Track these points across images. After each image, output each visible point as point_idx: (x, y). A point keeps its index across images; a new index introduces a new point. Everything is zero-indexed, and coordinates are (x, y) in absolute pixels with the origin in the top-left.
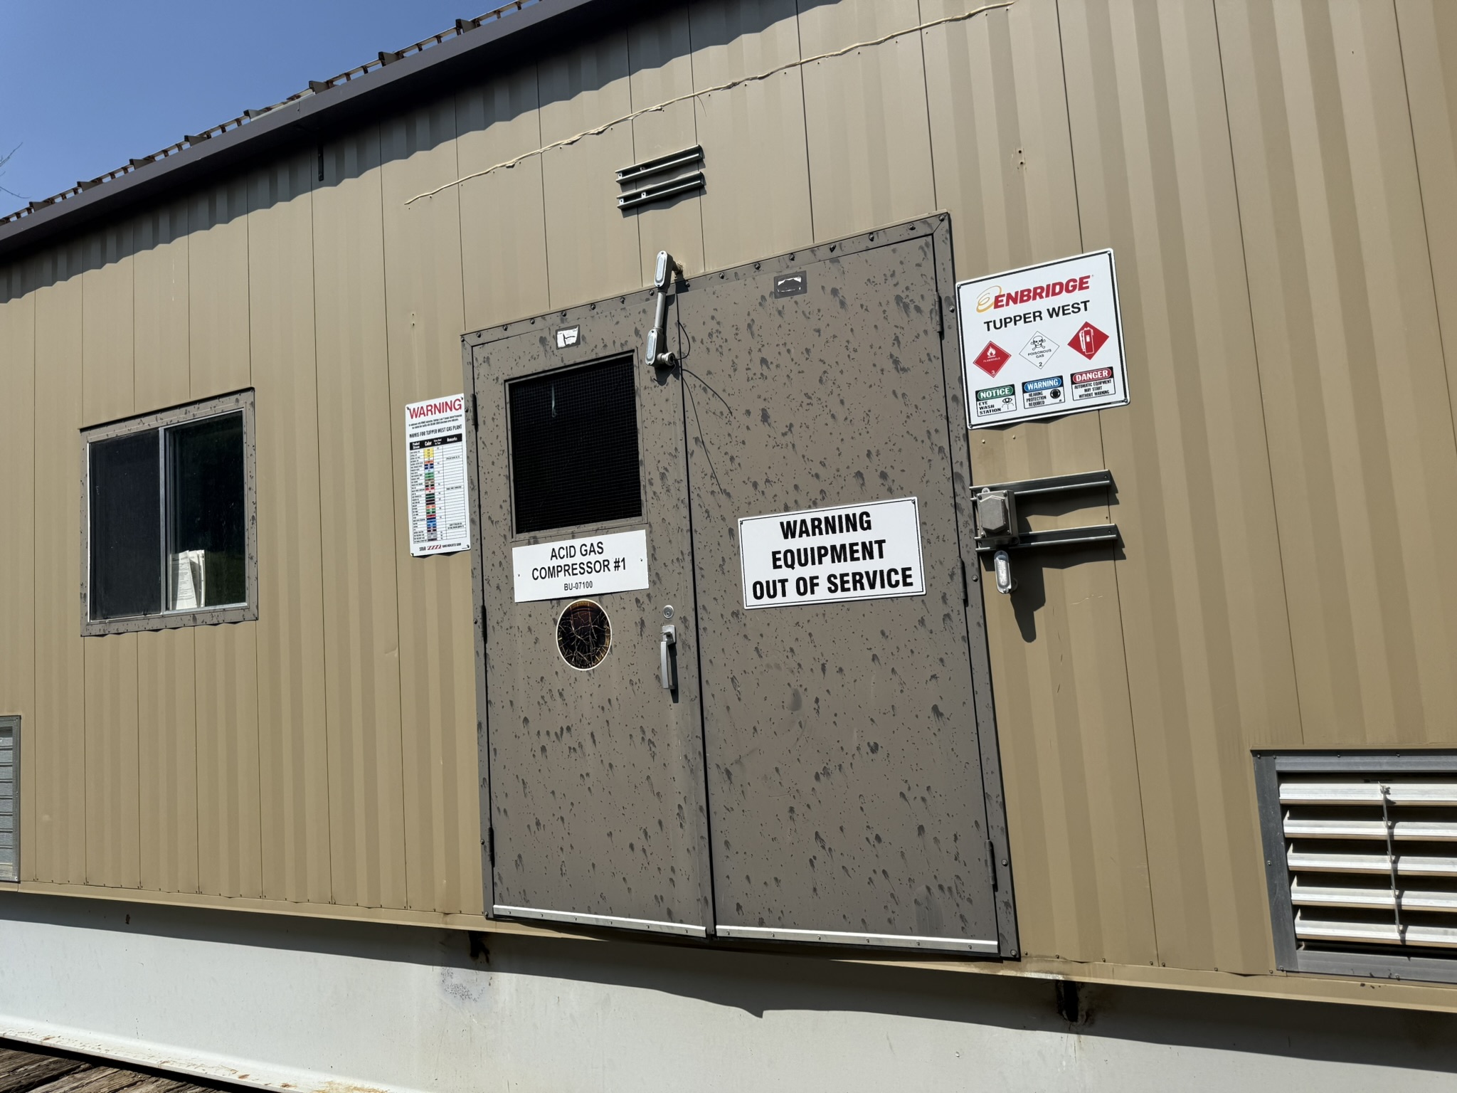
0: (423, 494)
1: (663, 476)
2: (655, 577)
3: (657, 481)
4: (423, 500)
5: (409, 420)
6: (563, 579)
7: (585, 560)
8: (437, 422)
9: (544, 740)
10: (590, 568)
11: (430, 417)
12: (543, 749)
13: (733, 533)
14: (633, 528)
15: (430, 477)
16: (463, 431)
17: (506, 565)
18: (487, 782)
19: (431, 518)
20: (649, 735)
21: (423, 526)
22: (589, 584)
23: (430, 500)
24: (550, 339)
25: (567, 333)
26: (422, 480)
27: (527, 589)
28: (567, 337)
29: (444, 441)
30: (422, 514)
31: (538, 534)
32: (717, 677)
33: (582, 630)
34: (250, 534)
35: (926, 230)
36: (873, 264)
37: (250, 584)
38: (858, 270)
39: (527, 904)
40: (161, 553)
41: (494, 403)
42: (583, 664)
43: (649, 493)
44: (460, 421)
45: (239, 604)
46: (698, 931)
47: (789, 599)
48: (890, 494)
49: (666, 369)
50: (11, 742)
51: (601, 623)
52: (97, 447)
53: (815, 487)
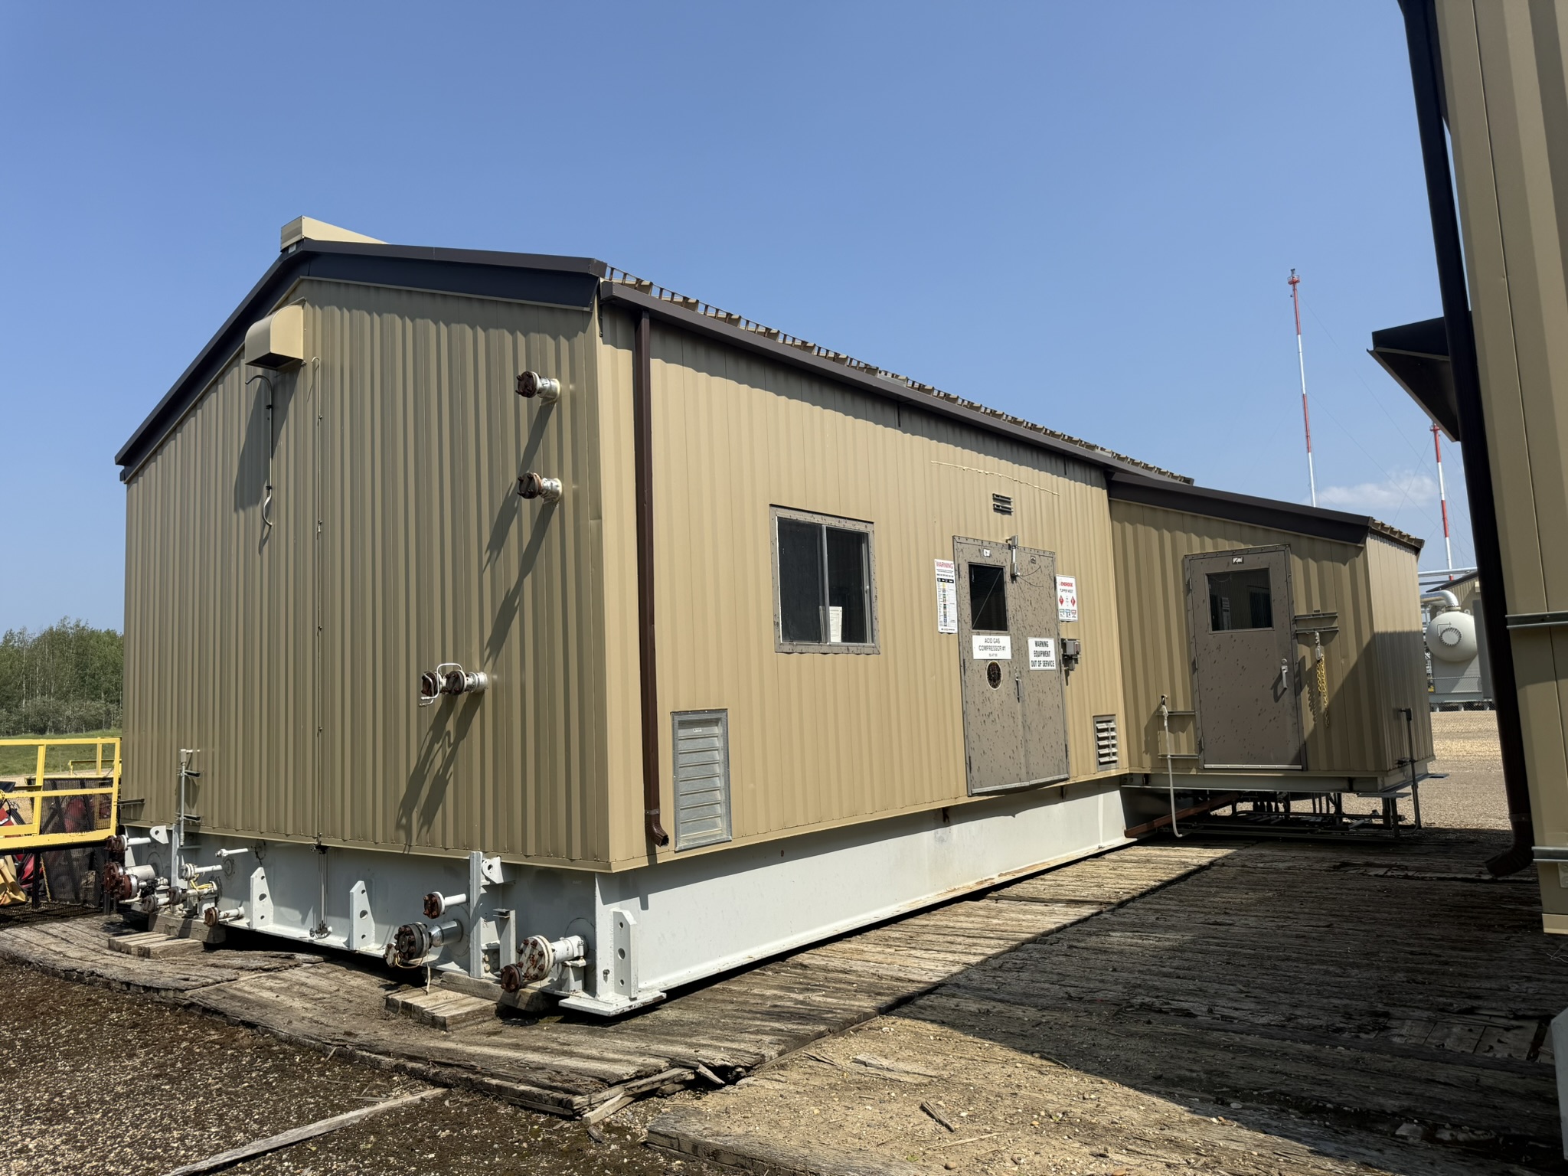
0: (942, 603)
1: (1013, 617)
2: (1013, 656)
3: (1011, 618)
4: (943, 606)
5: (937, 567)
6: (989, 652)
7: (995, 645)
8: (945, 571)
9: (985, 718)
10: (996, 648)
11: (943, 568)
12: (984, 721)
13: (1027, 642)
14: (1006, 635)
15: (944, 596)
16: (954, 578)
17: (970, 642)
18: (965, 737)
19: (945, 616)
20: (1013, 715)
21: (942, 618)
22: (996, 655)
23: (945, 608)
24: (981, 551)
25: (987, 551)
26: (942, 597)
27: (979, 654)
28: (987, 553)
29: (949, 581)
30: (942, 614)
31: (981, 631)
32: (1026, 694)
33: (994, 673)
34: (873, 605)
35: (1052, 556)
36: (1045, 561)
37: (875, 633)
38: (1043, 562)
39: (982, 786)
40: (824, 605)
41: (965, 571)
42: (995, 687)
43: (1010, 623)
44: (953, 574)
45: (869, 644)
46: (1027, 784)
47: (1037, 668)
48: (1050, 636)
49: (1014, 577)
50: (717, 730)
51: (999, 670)
52: (782, 521)
53: (1039, 630)
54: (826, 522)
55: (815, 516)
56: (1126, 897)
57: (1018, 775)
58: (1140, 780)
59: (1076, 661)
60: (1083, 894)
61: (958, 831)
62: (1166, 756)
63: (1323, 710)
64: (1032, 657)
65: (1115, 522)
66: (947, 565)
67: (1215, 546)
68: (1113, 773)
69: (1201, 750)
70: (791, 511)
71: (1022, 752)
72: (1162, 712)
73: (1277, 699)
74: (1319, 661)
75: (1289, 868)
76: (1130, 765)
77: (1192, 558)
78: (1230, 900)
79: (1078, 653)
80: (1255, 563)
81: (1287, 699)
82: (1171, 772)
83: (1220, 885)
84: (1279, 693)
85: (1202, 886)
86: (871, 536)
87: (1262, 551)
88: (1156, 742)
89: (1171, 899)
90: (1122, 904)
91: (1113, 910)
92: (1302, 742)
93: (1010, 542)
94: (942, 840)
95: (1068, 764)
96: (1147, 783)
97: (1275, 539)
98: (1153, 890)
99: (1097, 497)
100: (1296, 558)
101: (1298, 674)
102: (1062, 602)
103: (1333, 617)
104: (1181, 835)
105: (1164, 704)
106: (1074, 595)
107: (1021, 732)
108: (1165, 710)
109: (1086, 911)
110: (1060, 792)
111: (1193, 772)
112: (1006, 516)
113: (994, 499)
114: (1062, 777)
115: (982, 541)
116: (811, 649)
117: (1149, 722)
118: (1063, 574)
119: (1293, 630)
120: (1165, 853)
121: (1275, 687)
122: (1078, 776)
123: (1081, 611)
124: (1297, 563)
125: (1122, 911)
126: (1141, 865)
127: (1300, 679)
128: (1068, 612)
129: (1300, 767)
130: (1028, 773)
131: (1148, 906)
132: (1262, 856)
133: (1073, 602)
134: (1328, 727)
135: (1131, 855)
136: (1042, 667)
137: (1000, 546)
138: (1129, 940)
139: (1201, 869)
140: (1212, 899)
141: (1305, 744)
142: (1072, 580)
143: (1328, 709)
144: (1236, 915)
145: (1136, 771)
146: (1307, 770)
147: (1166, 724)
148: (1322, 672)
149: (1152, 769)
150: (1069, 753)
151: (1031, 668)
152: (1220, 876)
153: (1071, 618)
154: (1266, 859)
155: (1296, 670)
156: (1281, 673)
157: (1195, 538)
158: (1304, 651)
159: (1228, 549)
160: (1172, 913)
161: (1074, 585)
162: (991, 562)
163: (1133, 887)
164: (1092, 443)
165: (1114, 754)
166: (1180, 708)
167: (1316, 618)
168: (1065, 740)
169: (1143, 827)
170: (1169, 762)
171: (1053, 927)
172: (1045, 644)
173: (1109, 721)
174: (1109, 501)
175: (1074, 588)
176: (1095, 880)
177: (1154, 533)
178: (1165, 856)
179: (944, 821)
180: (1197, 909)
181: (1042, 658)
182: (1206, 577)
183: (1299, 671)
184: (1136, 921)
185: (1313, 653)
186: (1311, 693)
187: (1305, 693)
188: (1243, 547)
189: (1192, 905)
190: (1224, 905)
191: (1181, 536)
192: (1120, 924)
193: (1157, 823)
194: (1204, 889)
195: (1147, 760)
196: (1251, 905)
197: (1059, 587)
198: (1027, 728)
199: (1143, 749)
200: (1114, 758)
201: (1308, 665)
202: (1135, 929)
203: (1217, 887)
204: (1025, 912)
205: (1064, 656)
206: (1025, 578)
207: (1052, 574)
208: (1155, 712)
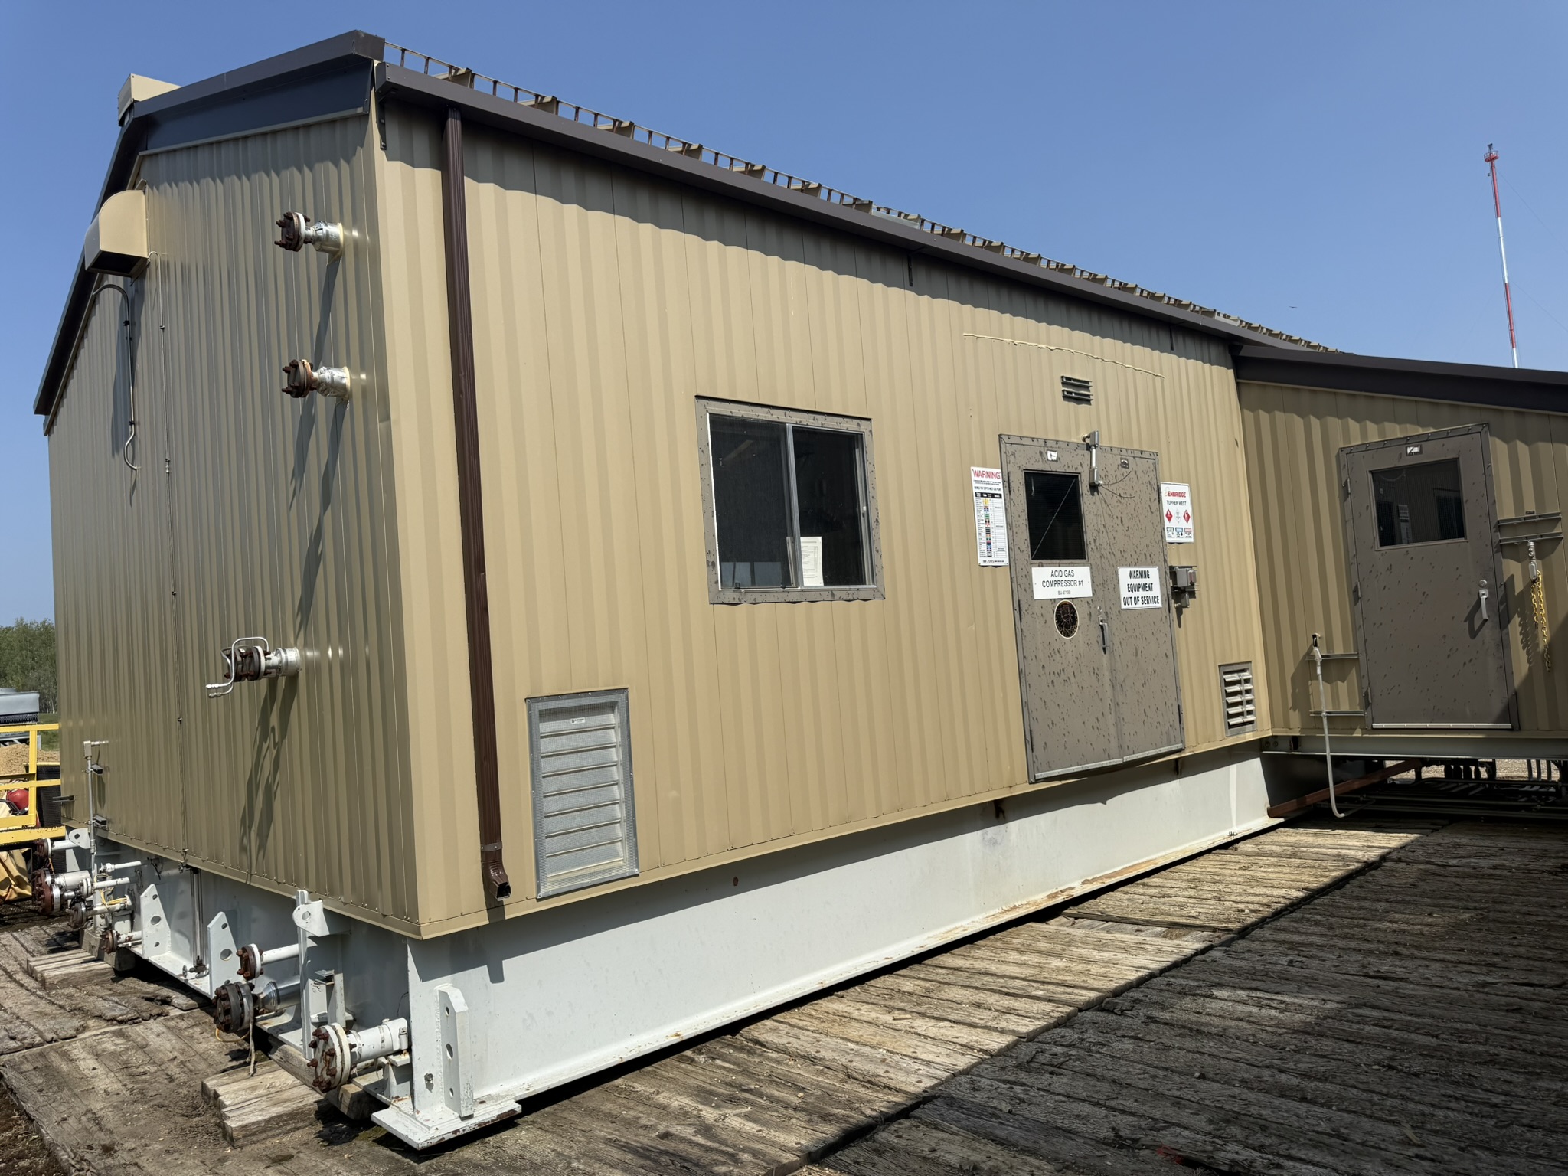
0: (984, 526)
1: (1095, 541)
2: (1094, 592)
3: (1092, 542)
4: (984, 530)
5: (974, 478)
6: (1057, 588)
7: (1067, 579)
8: (988, 483)
9: (1053, 677)
10: (1068, 584)
11: (984, 479)
12: (1053, 681)
13: (1116, 573)
14: (1084, 565)
15: (987, 516)
16: (1001, 492)
17: (1028, 577)
18: (1024, 704)
19: (989, 543)
20: (1096, 671)
21: (984, 547)
22: (1069, 592)
23: (988, 531)
24: (1044, 453)
25: (1053, 453)
26: (983, 518)
27: (1040, 593)
28: (1052, 456)
29: (993, 496)
30: (984, 539)
31: (1044, 561)
32: (1116, 642)
33: (1066, 616)
34: (873, 533)
35: (1154, 457)
36: (1143, 465)
37: (876, 571)
38: (1140, 466)
39: (1050, 768)
40: (792, 535)
41: (1019, 481)
42: (1067, 635)
43: (1090, 548)
44: (1001, 486)
45: (869, 586)
46: (1119, 761)
47: (1133, 606)
48: (1152, 564)
49: (1094, 487)
50: (612, 718)
51: (1074, 612)
52: (716, 420)
53: (1135, 556)
54: (792, 420)
55: (773, 411)
56: (1252, 919)
57: (1105, 750)
58: (1287, 744)
59: (1192, 594)
60: (1193, 913)
61: (1018, 830)
62: (1320, 713)
63: (1541, 647)
64: (1124, 593)
65: (1245, 411)
66: (991, 475)
67: (1382, 433)
68: (1249, 737)
69: (1367, 703)
70: (732, 405)
71: (1111, 719)
72: (1314, 656)
73: (1473, 634)
74: (1534, 581)
75: (1495, 867)
76: (1273, 725)
77: (1349, 451)
78: (1405, 927)
79: (1192, 584)
80: (1437, 452)
81: (1488, 634)
82: (1327, 734)
83: (1392, 897)
84: (1477, 626)
85: (1365, 899)
86: (866, 438)
87: (1448, 435)
88: (1307, 695)
89: (1317, 923)
90: (1244, 932)
91: (1227, 943)
92: (1511, 692)
93: (1088, 441)
94: (994, 843)
95: (1182, 729)
96: (1296, 748)
97: (1467, 417)
98: (1294, 906)
99: (1220, 379)
100: (1498, 442)
101: (1505, 599)
102: (1170, 518)
103: (1555, 520)
104: (1343, 815)
105: (1316, 645)
106: (1188, 507)
107: (1109, 694)
108: (1318, 653)
109: (1190, 944)
110: (1172, 766)
111: (1358, 733)
112: (1084, 406)
113: (1064, 384)
114: (1174, 747)
115: (1045, 441)
116: (770, 596)
117: (1296, 670)
118: (1171, 480)
119: (1496, 540)
120: (1320, 840)
121: (1470, 618)
122: (1197, 745)
123: (1199, 528)
124: (1499, 449)
125: (1242, 944)
126: (1284, 861)
127: (1507, 606)
128: (1180, 531)
129: (1508, 725)
130: (1120, 747)
131: (1281, 936)
132: (1456, 846)
133: (1187, 518)
134: (1549, 671)
135: (1273, 844)
136: (1140, 605)
137: (1074, 447)
138: (1240, 1007)
139: (1369, 867)
140: (1377, 925)
141: (1516, 694)
142: (1185, 489)
143: (1550, 646)
144: (1413, 957)
145: (1281, 732)
146: (1520, 729)
147: (1319, 671)
148: (1540, 596)
149: (1302, 729)
150: (1183, 716)
151: (1124, 607)
152: (1393, 880)
153: (1183, 538)
154: (1461, 851)
155: (1501, 592)
156: (1479, 599)
157: (1353, 425)
158: (1511, 568)
159: (1399, 436)
160: (1314, 951)
161: (1188, 495)
162: (1058, 468)
163: (1265, 900)
164: (1209, 307)
165: (1250, 713)
166: (1339, 650)
167: (1531, 522)
168: (1178, 699)
169: (1292, 805)
170: (1325, 721)
171: (1133, 976)
172: (1146, 575)
173: (1244, 671)
174: (1238, 384)
175: (1187, 499)
176: (1215, 887)
177: (1298, 422)
178: (1319, 846)
179: (997, 816)
180: (1352, 944)
181: (1141, 594)
182: (1370, 476)
183: (1505, 595)
184: (1258, 966)
185: (1526, 571)
186: (1523, 625)
187: (1515, 626)
188: (1421, 431)
189: (1346, 936)
190: (1393, 938)
191: (1334, 423)
192: (1235, 971)
193: (1311, 799)
194: (1366, 904)
195: (1295, 718)
196: (1434, 937)
197: (1165, 498)
198: (1118, 688)
199: (1290, 705)
200: (1250, 718)
201: (1519, 587)
202: (1253, 984)
203: (1387, 901)
204: (1102, 945)
205: (1173, 588)
206: (1112, 488)
207: (1154, 482)
208: (1305, 657)
